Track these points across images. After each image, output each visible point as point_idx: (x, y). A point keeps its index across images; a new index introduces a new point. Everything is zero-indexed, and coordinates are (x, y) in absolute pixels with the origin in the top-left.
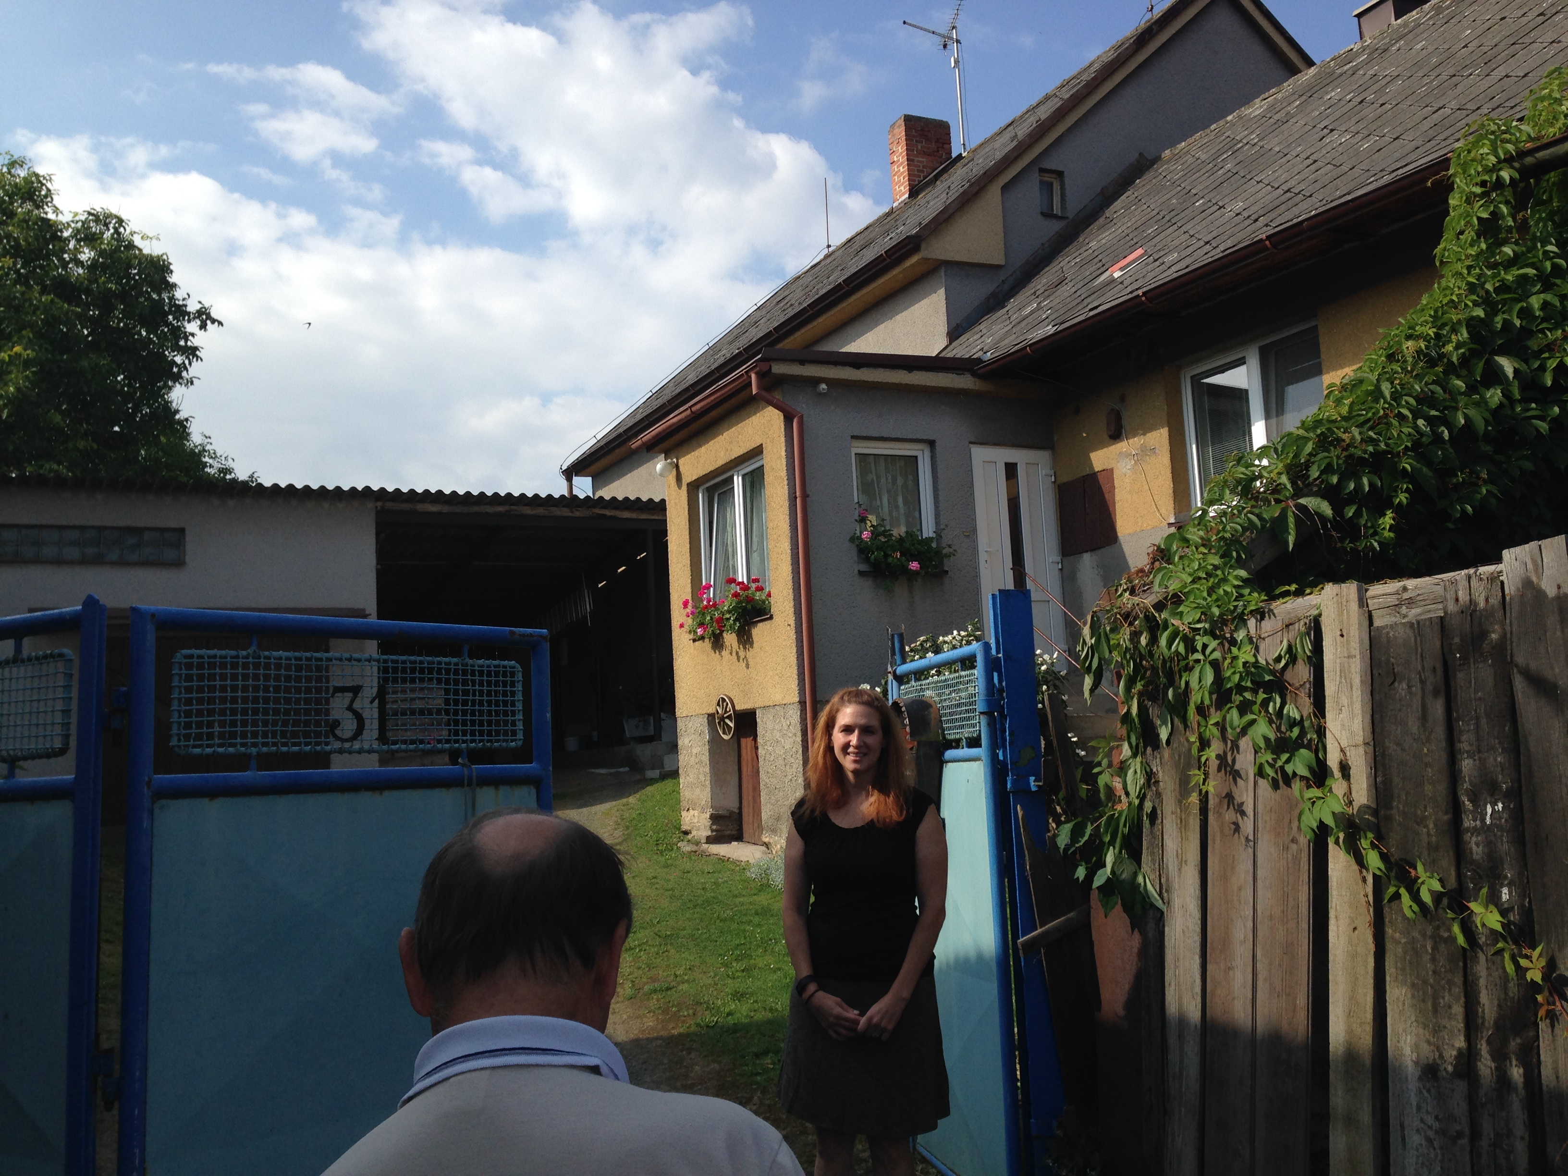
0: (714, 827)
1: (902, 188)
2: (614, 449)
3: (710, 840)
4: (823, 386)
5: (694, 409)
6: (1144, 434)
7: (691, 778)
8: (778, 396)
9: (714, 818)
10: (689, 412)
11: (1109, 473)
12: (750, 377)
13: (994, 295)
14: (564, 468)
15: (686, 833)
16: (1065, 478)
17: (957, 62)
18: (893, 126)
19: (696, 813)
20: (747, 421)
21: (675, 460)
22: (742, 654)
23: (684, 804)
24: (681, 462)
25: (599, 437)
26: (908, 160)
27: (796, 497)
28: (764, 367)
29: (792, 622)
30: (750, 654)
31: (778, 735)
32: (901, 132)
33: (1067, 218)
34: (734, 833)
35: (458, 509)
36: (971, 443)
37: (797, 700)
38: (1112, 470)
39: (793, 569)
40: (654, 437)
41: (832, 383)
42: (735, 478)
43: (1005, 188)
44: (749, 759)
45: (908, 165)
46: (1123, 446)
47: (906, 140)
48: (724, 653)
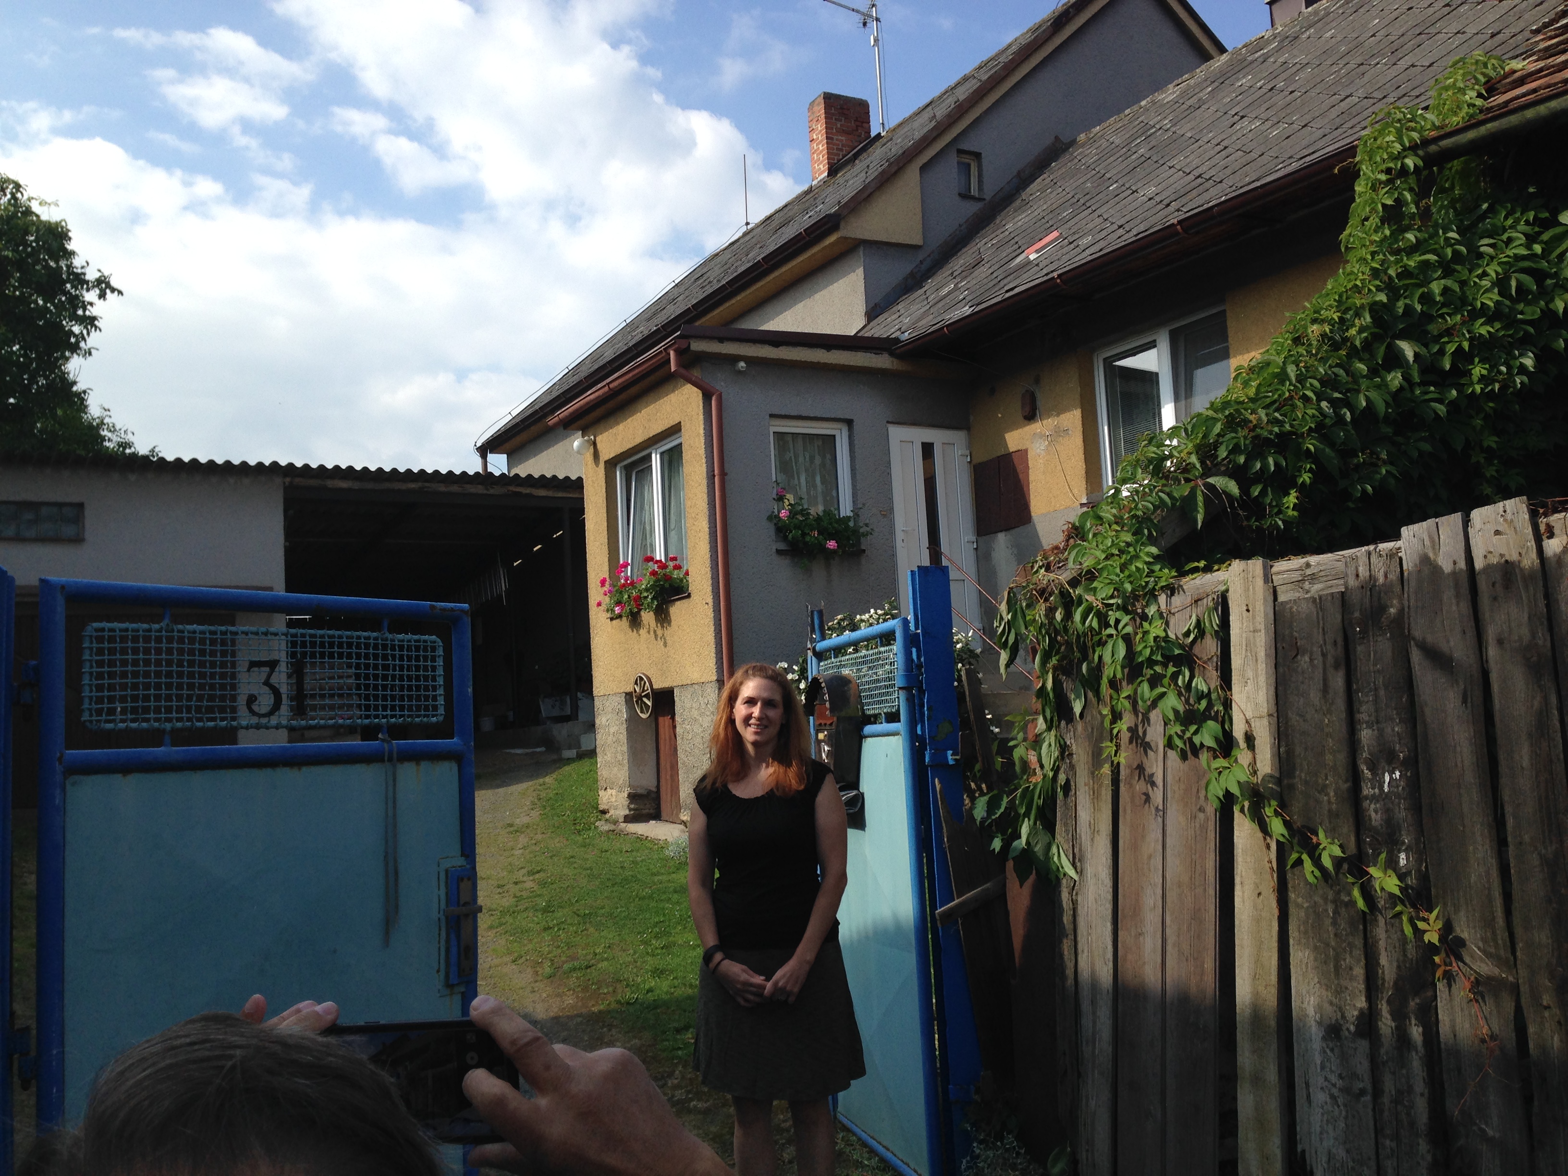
0: (632, 806)
1: (821, 166)
2: (529, 426)
3: (628, 819)
4: (742, 364)
5: (611, 386)
6: (1058, 415)
7: (609, 757)
8: (696, 373)
9: (632, 797)
10: (606, 388)
11: (1023, 453)
12: (669, 354)
13: (912, 275)
14: (479, 444)
15: (604, 812)
16: (982, 457)
17: (876, 40)
18: (812, 104)
19: (614, 792)
20: (665, 399)
21: (592, 437)
22: (660, 632)
23: (601, 783)
24: (598, 439)
25: (514, 413)
26: (827, 138)
27: (714, 476)
28: (683, 344)
29: (710, 600)
30: (668, 632)
31: (695, 713)
32: (820, 110)
33: (984, 199)
34: (652, 811)
35: (370, 485)
36: (888, 422)
37: (715, 678)
38: (1026, 451)
39: (711, 548)
40: (571, 414)
41: (751, 361)
42: (653, 456)
43: (924, 168)
44: (667, 738)
45: (827, 143)
46: (1036, 427)
47: (826, 118)
48: (642, 631)
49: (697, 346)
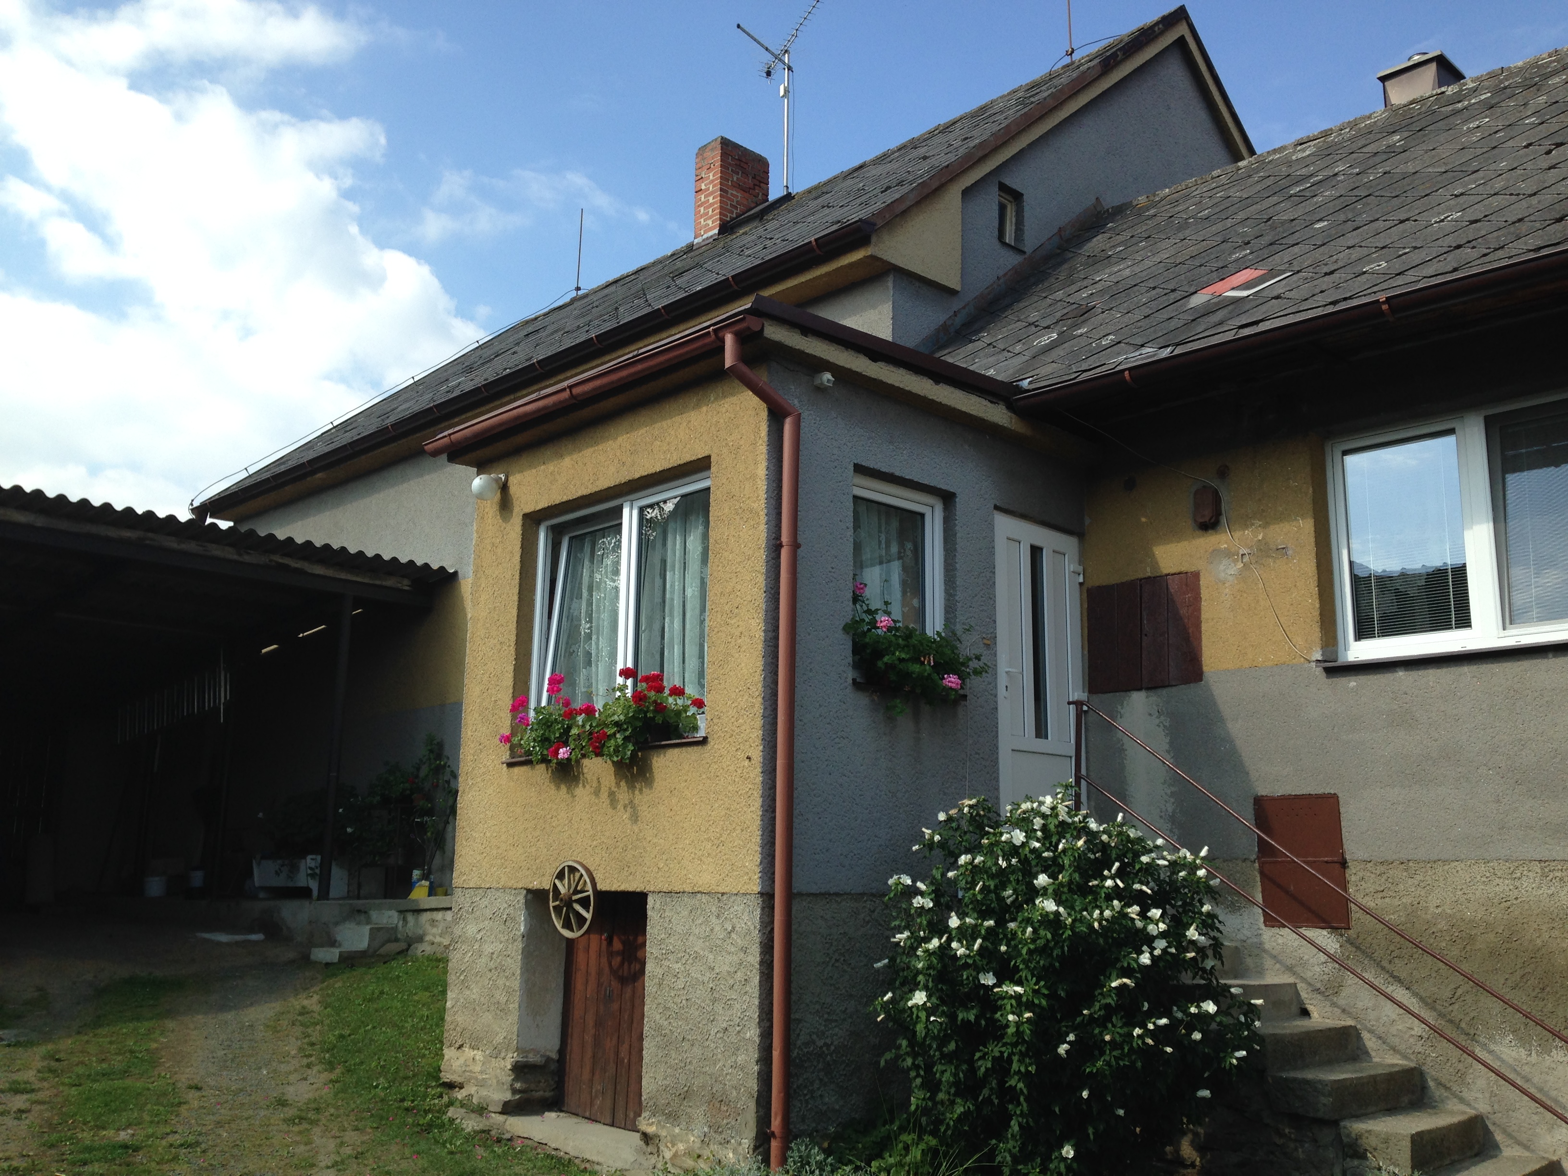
0: (518, 1085)
1: (710, 222)
3: (508, 1109)
4: (827, 376)
5: (576, 391)
6: (1266, 525)
7: (475, 993)
8: (762, 377)
9: (520, 1070)
10: (566, 394)
11: (1191, 580)
12: (723, 341)
13: (944, 327)
14: (196, 504)
15: (451, 1086)
17: (787, 91)
18: (703, 149)
19: (479, 1055)
20: (677, 419)
21: (502, 476)
22: (623, 795)
23: (450, 1034)
24: (514, 481)
25: (252, 470)
26: (721, 190)
27: (780, 546)
28: (753, 323)
29: (757, 753)
30: (644, 798)
31: (698, 946)
32: (715, 157)
33: (1024, 253)
34: (548, 1094)
36: (996, 508)
37: (757, 889)
38: (1196, 575)
39: (766, 665)
40: (476, 435)
41: (843, 375)
42: (626, 511)
43: (967, 193)
44: (593, 970)
45: (721, 196)
47: (721, 166)
48: (579, 791)
49: (775, 333)
